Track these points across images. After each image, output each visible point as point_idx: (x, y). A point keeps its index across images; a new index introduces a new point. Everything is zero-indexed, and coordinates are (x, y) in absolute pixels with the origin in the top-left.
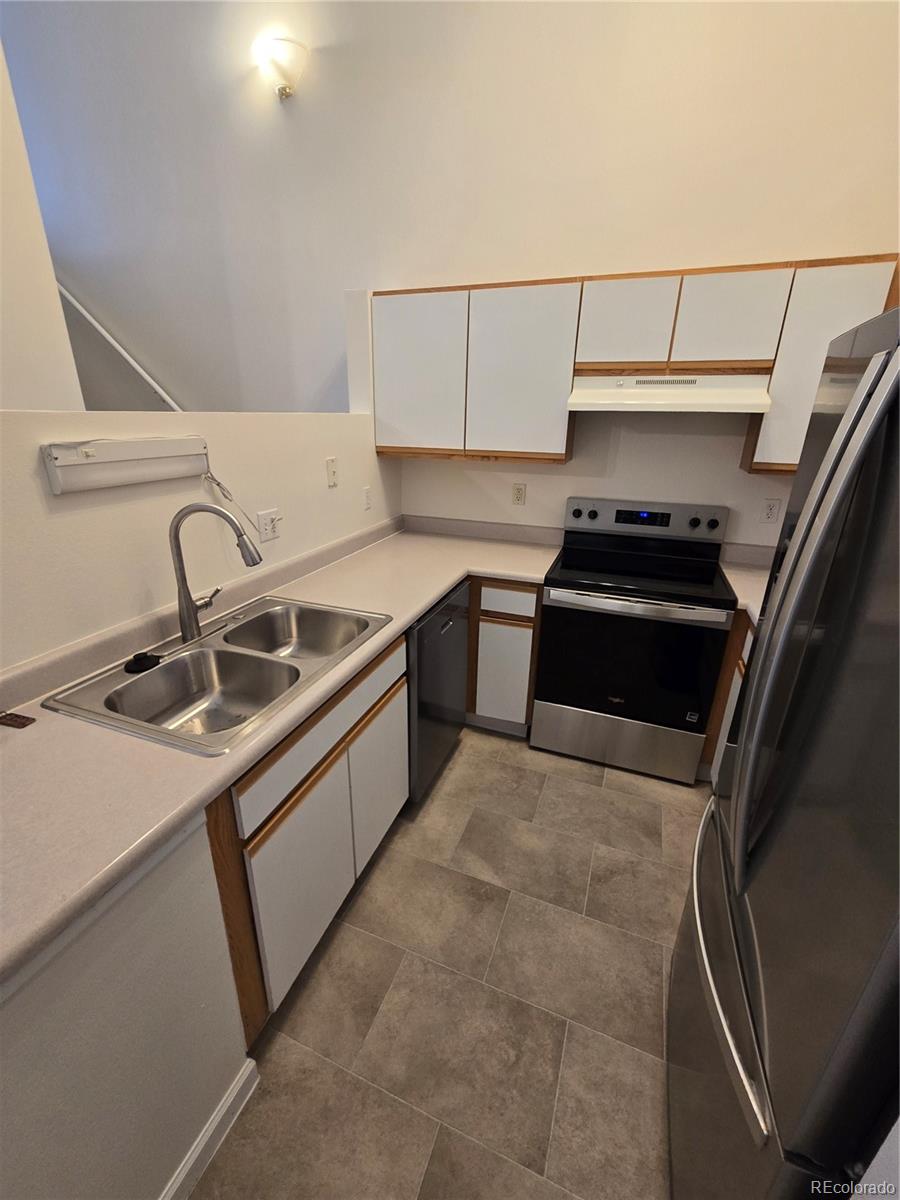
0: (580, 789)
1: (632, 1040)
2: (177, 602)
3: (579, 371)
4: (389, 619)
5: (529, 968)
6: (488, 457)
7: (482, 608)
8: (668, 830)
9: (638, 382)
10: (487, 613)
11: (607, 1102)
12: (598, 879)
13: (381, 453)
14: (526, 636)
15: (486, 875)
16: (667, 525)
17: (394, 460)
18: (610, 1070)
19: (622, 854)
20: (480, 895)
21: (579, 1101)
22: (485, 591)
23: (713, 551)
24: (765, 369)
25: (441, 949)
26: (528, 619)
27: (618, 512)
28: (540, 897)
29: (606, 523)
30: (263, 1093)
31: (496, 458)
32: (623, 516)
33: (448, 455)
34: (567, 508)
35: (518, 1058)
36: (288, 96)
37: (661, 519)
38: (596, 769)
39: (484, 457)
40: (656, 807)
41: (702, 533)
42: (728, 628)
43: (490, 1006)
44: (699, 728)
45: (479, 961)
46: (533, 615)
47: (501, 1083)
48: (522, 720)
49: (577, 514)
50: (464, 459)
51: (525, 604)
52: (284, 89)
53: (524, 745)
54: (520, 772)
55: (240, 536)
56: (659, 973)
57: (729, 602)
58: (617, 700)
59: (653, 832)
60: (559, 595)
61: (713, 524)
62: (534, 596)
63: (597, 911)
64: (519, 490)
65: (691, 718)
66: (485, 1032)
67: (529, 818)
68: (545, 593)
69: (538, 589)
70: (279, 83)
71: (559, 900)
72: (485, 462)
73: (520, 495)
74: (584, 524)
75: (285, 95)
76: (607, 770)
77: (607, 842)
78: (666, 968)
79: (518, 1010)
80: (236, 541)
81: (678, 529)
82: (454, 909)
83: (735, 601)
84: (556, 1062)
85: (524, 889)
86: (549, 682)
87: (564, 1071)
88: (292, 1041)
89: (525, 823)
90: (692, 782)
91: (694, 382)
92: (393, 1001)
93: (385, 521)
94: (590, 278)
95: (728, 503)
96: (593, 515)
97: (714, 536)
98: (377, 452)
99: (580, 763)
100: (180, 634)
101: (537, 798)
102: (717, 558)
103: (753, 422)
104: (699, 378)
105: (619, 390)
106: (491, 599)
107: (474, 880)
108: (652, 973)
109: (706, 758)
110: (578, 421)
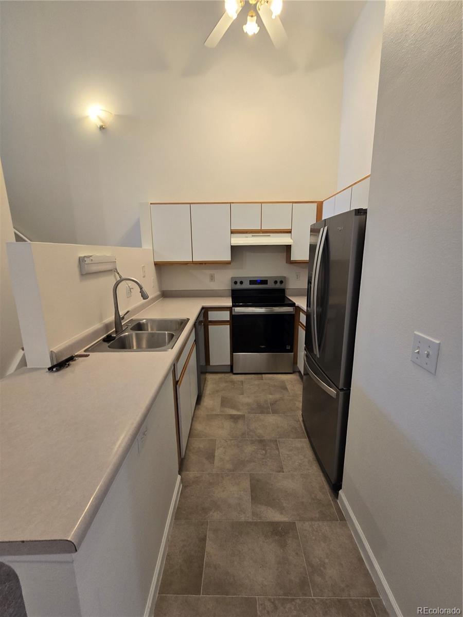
0: (256, 382)
1: (297, 438)
2: (114, 316)
3: (232, 232)
4: (188, 320)
5: (260, 431)
6: (202, 264)
7: (209, 320)
8: (289, 387)
9: (252, 236)
10: (211, 322)
11: (295, 452)
12: (272, 404)
13: (157, 265)
14: (227, 329)
15: (234, 412)
16: (267, 284)
17: (161, 267)
18: (294, 446)
19: (277, 396)
20: (235, 419)
21: (287, 455)
22: (210, 313)
23: (282, 292)
24: (289, 232)
25: (229, 435)
26: (227, 321)
27: (250, 281)
28: (256, 413)
29: (246, 286)
30: (185, 487)
31: (205, 263)
32: (252, 282)
33: (186, 264)
34: (232, 282)
35: (266, 452)
36: (103, 128)
37: (264, 282)
38: (260, 376)
39: (200, 263)
40: (283, 382)
41: (278, 286)
42: (294, 313)
43: (252, 443)
44: (291, 351)
45: (243, 434)
46: (229, 319)
47: (263, 459)
48: (229, 363)
49: (236, 283)
50: (192, 265)
51: (226, 316)
52: (102, 126)
53: (231, 374)
54: (233, 382)
55: (141, 288)
56: (299, 421)
57: (293, 305)
58: (263, 347)
59: (285, 388)
60: (239, 310)
61: (281, 282)
62: (229, 312)
63: (275, 412)
64: (212, 276)
65: (288, 348)
66: (254, 450)
67: (243, 394)
68: (233, 310)
69: (230, 309)
70: (99, 124)
71: (262, 412)
72: (201, 265)
73: (212, 278)
74: (238, 286)
75: (102, 128)
76: (263, 375)
77: (272, 394)
78: (301, 419)
79: (262, 442)
80: (140, 291)
81: (270, 285)
82: (228, 424)
83: (295, 304)
84: (278, 449)
85: (249, 413)
86: (238, 345)
87: (281, 450)
88: (188, 472)
89: (242, 396)
90: (292, 372)
91: (269, 236)
92: (218, 453)
93: (158, 293)
94: (233, 203)
95: (285, 275)
96: (241, 283)
97: (282, 286)
98: (155, 264)
99: (253, 375)
100: (114, 329)
101: (243, 388)
102: (284, 294)
103: (288, 248)
104: (271, 234)
105: (247, 239)
106: (213, 316)
107: (231, 415)
108: (297, 422)
109: (295, 362)
110: (235, 249)
